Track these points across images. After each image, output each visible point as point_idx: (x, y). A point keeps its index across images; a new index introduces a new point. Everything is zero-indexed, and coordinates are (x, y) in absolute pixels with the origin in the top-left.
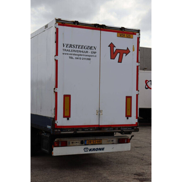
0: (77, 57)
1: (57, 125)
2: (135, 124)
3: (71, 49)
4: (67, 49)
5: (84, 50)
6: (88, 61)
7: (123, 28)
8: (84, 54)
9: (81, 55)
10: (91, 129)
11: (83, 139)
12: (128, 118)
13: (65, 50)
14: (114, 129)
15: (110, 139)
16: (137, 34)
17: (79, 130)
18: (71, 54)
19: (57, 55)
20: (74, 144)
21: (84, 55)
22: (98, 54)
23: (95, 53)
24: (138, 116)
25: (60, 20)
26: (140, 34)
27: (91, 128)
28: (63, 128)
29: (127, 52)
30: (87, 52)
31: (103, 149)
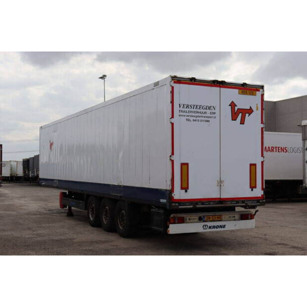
0: (195, 118)
1: (175, 198)
2: (261, 196)
3: (187, 110)
4: (183, 109)
5: (202, 110)
6: (207, 123)
7: (244, 84)
8: (203, 115)
9: (199, 117)
10: (212, 203)
11: (201, 215)
12: (252, 190)
13: (182, 111)
14: (237, 202)
15: (231, 214)
16: (261, 90)
17: (199, 204)
18: (188, 116)
19: (173, 117)
20: (191, 221)
21: (202, 117)
22: (217, 115)
23: (214, 113)
24: (264, 187)
25: (175, 77)
26: (264, 91)
27: (211, 201)
28: (180, 202)
29: (250, 111)
30: (206, 113)
31: (224, 226)
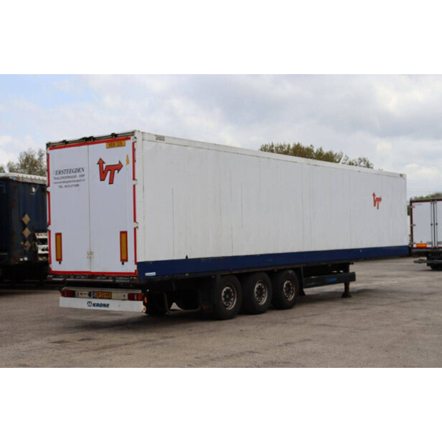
0: (66, 184)
3: (60, 176)
4: (56, 176)
5: (72, 174)
6: (76, 187)
7: (114, 135)
8: (73, 179)
9: (70, 182)
10: (83, 277)
12: (123, 264)
13: (55, 178)
16: (132, 138)
18: (60, 182)
19: (48, 185)
21: (72, 181)
22: (86, 177)
23: (83, 176)
25: (50, 143)
26: (135, 138)
29: (118, 167)
30: (75, 176)
31: (108, 305)
